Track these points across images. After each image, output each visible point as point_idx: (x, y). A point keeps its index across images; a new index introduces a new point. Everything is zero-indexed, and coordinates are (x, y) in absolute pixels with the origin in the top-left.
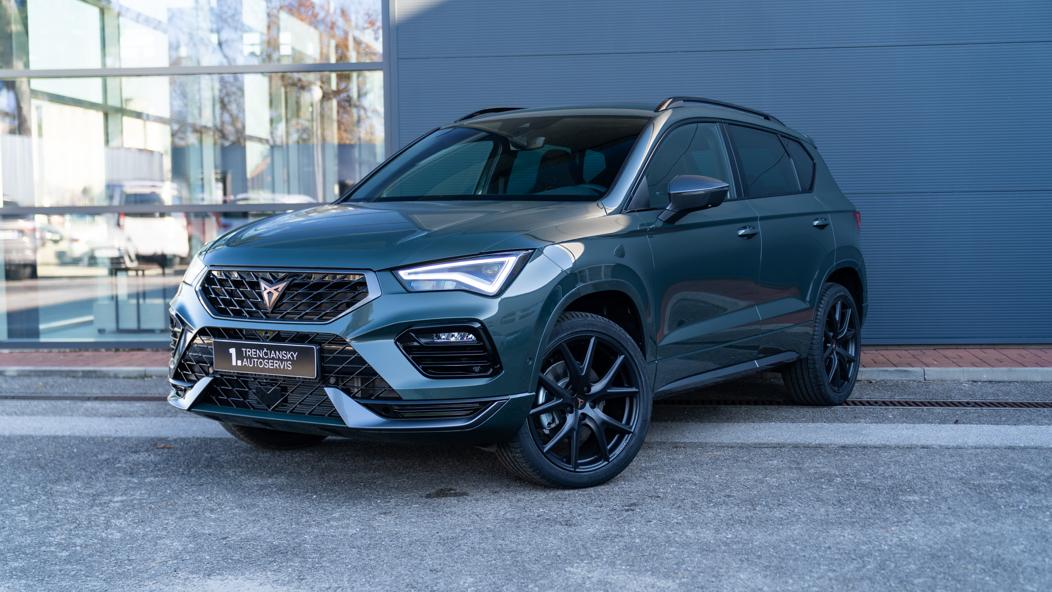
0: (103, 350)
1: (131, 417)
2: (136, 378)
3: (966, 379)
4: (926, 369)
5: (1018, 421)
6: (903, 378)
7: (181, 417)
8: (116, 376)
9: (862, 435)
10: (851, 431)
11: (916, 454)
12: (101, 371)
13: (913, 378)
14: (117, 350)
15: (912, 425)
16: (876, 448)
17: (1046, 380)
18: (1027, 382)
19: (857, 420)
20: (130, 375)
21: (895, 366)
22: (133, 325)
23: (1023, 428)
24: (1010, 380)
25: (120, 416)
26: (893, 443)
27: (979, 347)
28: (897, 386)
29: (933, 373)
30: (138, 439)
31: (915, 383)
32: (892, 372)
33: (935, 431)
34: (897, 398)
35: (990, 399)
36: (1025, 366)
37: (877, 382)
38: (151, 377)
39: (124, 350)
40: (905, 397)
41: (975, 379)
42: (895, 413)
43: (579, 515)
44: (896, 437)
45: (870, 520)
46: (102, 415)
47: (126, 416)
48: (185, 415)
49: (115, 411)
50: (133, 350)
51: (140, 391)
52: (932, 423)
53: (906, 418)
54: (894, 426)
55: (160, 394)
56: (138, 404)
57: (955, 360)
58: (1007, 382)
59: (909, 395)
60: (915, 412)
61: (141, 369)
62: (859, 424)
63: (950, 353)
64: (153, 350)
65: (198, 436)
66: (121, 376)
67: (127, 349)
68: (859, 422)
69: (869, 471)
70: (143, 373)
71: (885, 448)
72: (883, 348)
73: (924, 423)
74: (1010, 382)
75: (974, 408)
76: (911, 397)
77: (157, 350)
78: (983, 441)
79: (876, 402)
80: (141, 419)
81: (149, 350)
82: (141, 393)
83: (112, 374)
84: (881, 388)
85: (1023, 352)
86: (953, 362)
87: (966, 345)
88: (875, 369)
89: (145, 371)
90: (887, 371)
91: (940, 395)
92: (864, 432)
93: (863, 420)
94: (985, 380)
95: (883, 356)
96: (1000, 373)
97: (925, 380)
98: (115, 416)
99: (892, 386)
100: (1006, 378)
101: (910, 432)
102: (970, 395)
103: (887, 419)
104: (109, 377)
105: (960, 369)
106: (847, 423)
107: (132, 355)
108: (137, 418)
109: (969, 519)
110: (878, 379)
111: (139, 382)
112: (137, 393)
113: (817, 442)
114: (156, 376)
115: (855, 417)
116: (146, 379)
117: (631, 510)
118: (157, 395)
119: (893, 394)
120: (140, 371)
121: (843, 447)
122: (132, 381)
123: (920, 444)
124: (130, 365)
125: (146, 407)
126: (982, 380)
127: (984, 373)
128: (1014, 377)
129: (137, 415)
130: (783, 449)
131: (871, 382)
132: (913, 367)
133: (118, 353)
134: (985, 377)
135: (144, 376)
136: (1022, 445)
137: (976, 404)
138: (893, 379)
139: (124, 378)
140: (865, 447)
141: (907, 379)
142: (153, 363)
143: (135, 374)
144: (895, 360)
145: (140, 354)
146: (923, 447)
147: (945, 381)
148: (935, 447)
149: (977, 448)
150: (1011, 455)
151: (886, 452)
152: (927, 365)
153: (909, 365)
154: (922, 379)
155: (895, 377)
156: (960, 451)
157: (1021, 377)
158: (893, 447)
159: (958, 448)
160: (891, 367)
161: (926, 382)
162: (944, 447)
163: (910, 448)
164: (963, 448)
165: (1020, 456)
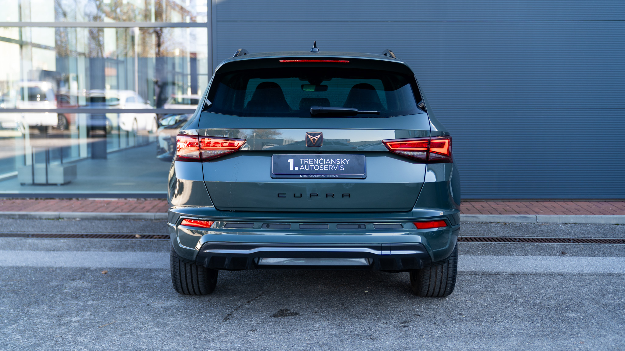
0: (28, 199)
1: (61, 251)
2: (53, 219)
3: (561, 222)
4: (538, 216)
5: (605, 253)
6: (524, 221)
7: (94, 251)
8: (40, 218)
9: (519, 265)
12: (31, 215)
13: (530, 221)
14: (37, 199)
16: (532, 275)
17: (607, 223)
18: (596, 224)
19: (511, 253)
20: (50, 218)
21: (518, 213)
22: (43, 181)
23: (610, 259)
24: (587, 223)
25: (54, 250)
26: (540, 271)
28: (523, 227)
29: (542, 218)
30: (72, 269)
31: (532, 224)
32: (518, 218)
33: (561, 262)
34: (526, 236)
35: (580, 237)
36: (594, 214)
37: (509, 224)
38: (63, 218)
39: (41, 199)
40: (531, 235)
41: (566, 222)
43: (376, 331)
45: (555, 333)
46: (42, 250)
47: (57, 250)
48: (95, 249)
49: (49, 246)
50: (47, 199)
51: (59, 230)
52: (555, 255)
53: (539, 251)
55: (73, 232)
56: (62, 240)
58: (585, 224)
59: (532, 233)
61: (56, 213)
62: (514, 257)
63: (547, 204)
64: (60, 199)
65: (109, 267)
66: (44, 218)
67: (43, 198)
68: (513, 255)
69: (536, 293)
70: (58, 217)
72: (507, 201)
73: (551, 255)
74: (587, 224)
75: (575, 244)
76: (534, 235)
77: (63, 199)
78: (592, 270)
79: (516, 239)
80: (68, 252)
81: (57, 199)
82: (60, 232)
83: (38, 217)
84: (513, 228)
85: (590, 204)
86: (551, 211)
88: (508, 215)
89: (59, 215)
90: (515, 217)
94: (572, 223)
95: (509, 206)
96: (581, 218)
97: (537, 222)
98: (50, 250)
99: (520, 226)
100: (584, 222)
102: (568, 234)
103: (528, 252)
104: (36, 219)
105: (556, 216)
107: (47, 203)
108: (65, 252)
109: (614, 332)
110: (510, 222)
111: (56, 223)
112: (58, 232)
113: (495, 270)
114: (67, 218)
115: (509, 251)
116: (60, 220)
117: (406, 326)
118: (71, 233)
119: (523, 233)
120: (55, 215)
121: (512, 274)
122: (52, 221)
123: (556, 272)
124: (48, 210)
125: (68, 243)
126: (570, 223)
127: (571, 218)
128: (588, 221)
129: (64, 249)
130: (477, 276)
131: (506, 224)
132: (529, 214)
133: (38, 201)
134: (572, 221)
135: (58, 218)
136: (616, 273)
137: (574, 241)
138: (518, 222)
139: (46, 219)
140: (525, 274)
141: (527, 222)
142: (62, 209)
143: (53, 217)
144: (517, 209)
145: (52, 202)
146: (560, 274)
147: (549, 223)
148: (566, 274)
149: (591, 275)
150: (614, 280)
151: (539, 278)
152: (537, 213)
153: (527, 213)
154: (536, 222)
155: (520, 221)
156: (583, 277)
157: (593, 221)
158: (542, 274)
159: (580, 275)
160: (516, 214)
161: (538, 224)
162: (571, 274)
163: (552, 275)
164: (583, 275)
165: (619, 281)
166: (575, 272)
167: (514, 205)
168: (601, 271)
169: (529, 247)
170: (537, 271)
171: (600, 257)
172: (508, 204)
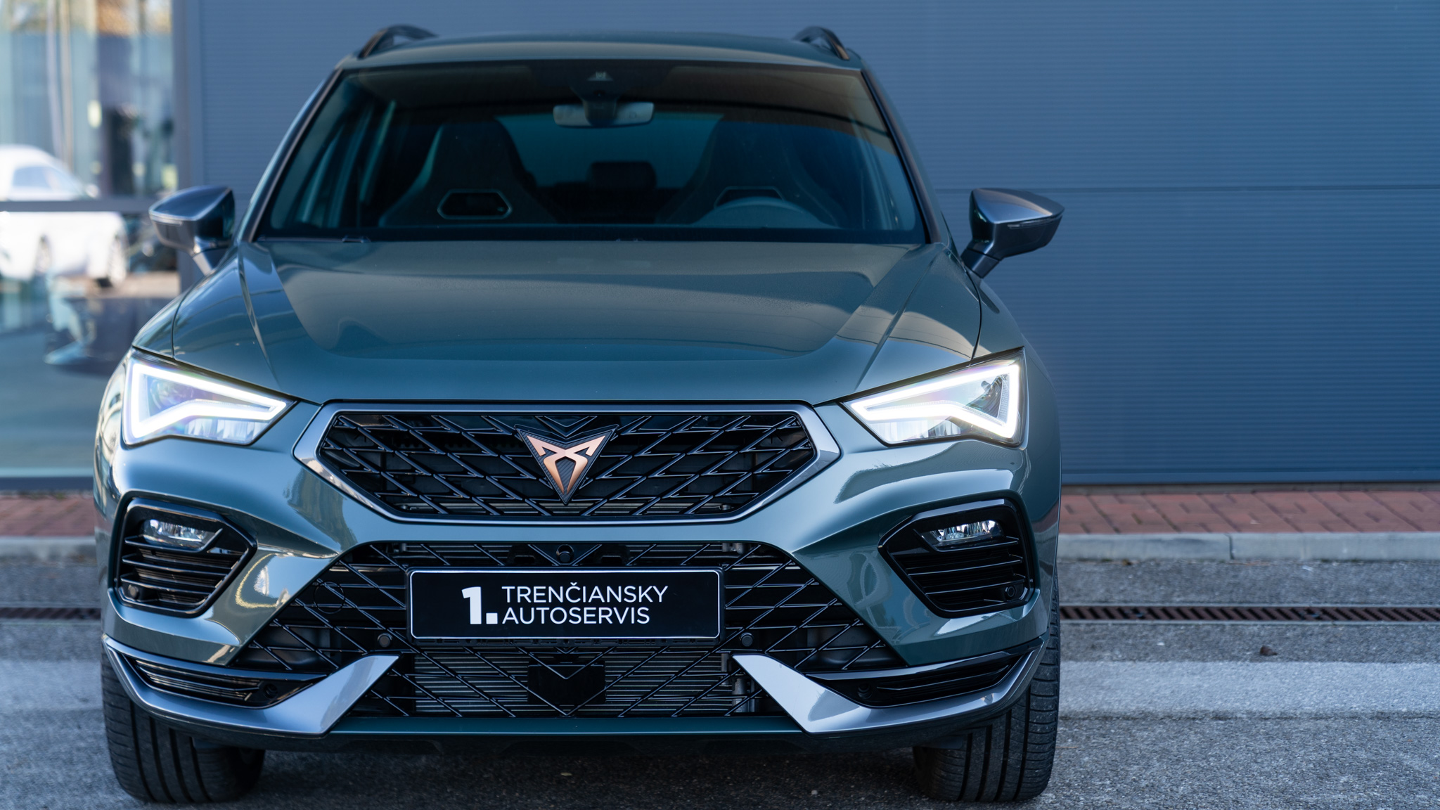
3: (1309, 555)
4: (1235, 536)
5: (1400, 651)
6: (1191, 554)
9: (1102, 688)
10: (1082, 681)
11: (1203, 733)
13: (1210, 554)
15: (1200, 665)
16: (1128, 719)
18: (1422, 562)
19: (1096, 654)
21: (1177, 529)
23: (1407, 668)
24: (1393, 557)
26: (1160, 707)
27: (1337, 486)
28: (1179, 573)
29: (1249, 543)
31: (1214, 565)
32: (1169, 543)
33: (1242, 680)
34: (1177, 601)
35: (1353, 601)
36: (1420, 529)
37: (1141, 563)
40: (1192, 597)
41: (1327, 555)
42: (1170, 634)
44: (1168, 692)
52: (1238, 659)
53: (1191, 647)
54: (1165, 666)
57: (1290, 516)
58: (1386, 561)
59: (1199, 592)
60: (1208, 632)
62: (1099, 664)
63: (1282, 499)
68: (1100, 658)
69: (1111, 774)
71: (1144, 718)
72: (1156, 489)
73: (1223, 659)
74: (1392, 562)
75: (1321, 623)
76: (1204, 597)
78: (1331, 703)
79: (1136, 610)
84: (1147, 577)
85: (1419, 497)
86: (1287, 521)
87: (1312, 483)
88: (1138, 536)
90: (1160, 541)
91: (1259, 593)
92: (1107, 682)
93: (1107, 654)
94: (1345, 557)
95: (1154, 506)
96: (1373, 544)
97: (1232, 557)
99: (1170, 571)
100: (1384, 554)
101: (1195, 681)
102: (1315, 593)
103: (1155, 650)
105: (1296, 536)
106: (1076, 660)
110: (1144, 557)
119: (1170, 590)
123: (1212, 709)
126: (1340, 557)
127: (1344, 544)
128: (1399, 552)
131: (1129, 563)
132: (1209, 532)
134: (1345, 552)
136: (1404, 710)
137: (1326, 614)
138: (1171, 556)
140: (1106, 718)
141: (1199, 556)
144: (1179, 517)
146: (1217, 717)
147: (1270, 560)
148: (1239, 715)
149: (1317, 717)
150: (1382, 733)
151: (1146, 730)
152: (1238, 528)
153: (1206, 528)
154: (1227, 556)
155: (1175, 554)
156: (1287, 726)
157: (1414, 552)
158: (1161, 716)
159: (1284, 717)
160: (1167, 531)
161: (1234, 563)
162: (1257, 715)
163: (1192, 719)
164: (1291, 718)
165: (1398, 736)
166: (1274, 709)
167: (1171, 502)
168: (1356, 707)
169: (1167, 632)
170: (1151, 708)
171: (1378, 661)
172: (1157, 499)
